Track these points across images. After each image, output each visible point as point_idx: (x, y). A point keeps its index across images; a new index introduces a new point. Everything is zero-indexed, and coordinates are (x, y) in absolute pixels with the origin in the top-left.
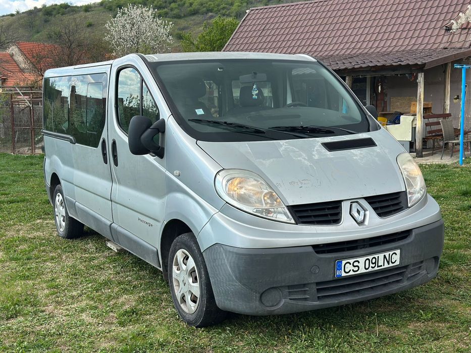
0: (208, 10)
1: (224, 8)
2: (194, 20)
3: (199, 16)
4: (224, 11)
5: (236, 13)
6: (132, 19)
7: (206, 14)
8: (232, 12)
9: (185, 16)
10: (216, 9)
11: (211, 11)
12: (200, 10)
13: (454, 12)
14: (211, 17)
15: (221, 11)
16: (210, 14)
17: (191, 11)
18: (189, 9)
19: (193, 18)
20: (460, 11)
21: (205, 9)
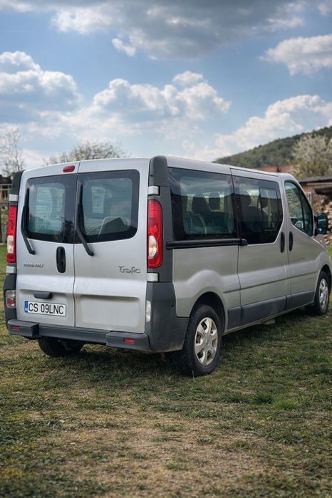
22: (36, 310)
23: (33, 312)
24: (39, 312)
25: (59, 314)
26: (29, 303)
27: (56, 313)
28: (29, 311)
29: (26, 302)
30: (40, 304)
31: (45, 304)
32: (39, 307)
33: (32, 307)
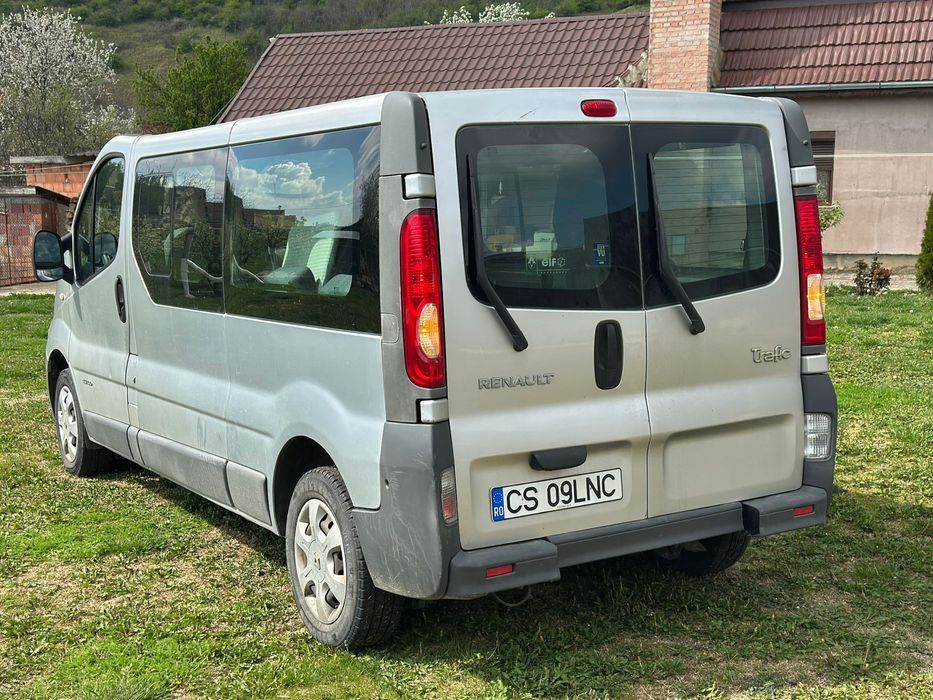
0: (171, 12)
1: (204, 10)
2: (143, 30)
3: (154, 22)
4: (205, 16)
5: (230, 20)
6: (33, 34)
7: (169, 19)
8: (222, 19)
9: (124, 22)
10: (189, 10)
11: (179, 14)
12: (154, 10)
13: (620, 62)
14: (179, 27)
15: (199, 16)
16: (177, 20)
17: (135, 11)
18: (132, 8)
19: (140, 26)
20: (630, 62)
21: (165, 9)
22: (531, 504)
23: (523, 512)
24: (544, 506)
25: (604, 498)
26: (506, 492)
27: (594, 498)
28: (508, 514)
29: (496, 493)
30: (542, 487)
31: (559, 483)
32: (542, 496)
33: (516, 501)
